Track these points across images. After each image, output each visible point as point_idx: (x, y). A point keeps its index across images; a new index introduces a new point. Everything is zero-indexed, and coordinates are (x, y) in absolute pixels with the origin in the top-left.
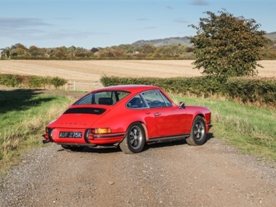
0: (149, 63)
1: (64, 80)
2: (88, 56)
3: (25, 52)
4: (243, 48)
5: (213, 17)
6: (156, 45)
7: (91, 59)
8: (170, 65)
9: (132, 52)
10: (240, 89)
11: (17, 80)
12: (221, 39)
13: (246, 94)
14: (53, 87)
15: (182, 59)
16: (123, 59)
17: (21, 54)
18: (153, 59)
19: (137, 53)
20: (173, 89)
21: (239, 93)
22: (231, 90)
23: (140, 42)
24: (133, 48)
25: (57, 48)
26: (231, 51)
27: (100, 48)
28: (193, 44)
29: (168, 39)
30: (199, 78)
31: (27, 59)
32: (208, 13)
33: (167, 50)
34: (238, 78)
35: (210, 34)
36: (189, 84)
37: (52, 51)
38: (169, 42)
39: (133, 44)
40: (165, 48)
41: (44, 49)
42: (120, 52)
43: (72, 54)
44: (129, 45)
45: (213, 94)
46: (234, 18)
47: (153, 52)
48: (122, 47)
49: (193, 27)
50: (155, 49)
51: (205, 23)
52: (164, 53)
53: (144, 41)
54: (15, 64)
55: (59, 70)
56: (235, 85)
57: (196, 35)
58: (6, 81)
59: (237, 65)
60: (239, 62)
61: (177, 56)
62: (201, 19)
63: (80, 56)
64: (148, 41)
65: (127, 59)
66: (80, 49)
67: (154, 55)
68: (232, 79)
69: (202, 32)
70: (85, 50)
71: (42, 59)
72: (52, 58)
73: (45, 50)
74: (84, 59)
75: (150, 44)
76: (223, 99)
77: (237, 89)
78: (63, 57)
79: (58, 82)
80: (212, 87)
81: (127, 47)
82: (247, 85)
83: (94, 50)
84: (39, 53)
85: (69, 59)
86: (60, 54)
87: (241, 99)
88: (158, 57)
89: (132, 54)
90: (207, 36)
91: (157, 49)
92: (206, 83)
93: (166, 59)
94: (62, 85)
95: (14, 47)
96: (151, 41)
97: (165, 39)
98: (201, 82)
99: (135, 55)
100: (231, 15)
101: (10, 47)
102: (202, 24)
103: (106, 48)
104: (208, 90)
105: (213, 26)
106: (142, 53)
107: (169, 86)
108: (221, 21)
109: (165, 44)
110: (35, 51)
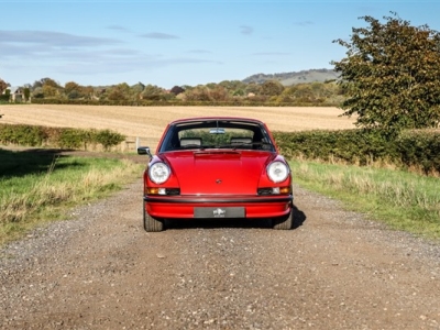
0: (270, 112)
1: (119, 135)
2: (164, 98)
3: (58, 92)
4: (427, 80)
5: (376, 26)
6: (285, 83)
7: (170, 104)
8: (307, 115)
9: (242, 94)
10: (419, 149)
11: (40, 134)
12: (387, 64)
13: (429, 158)
14: (100, 147)
15: (329, 105)
16: (226, 104)
17: (50, 95)
18: (278, 106)
19: (251, 95)
20: (305, 151)
21: (419, 156)
22: (404, 153)
23: (257, 76)
24: (245, 86)
25: (113, 86)
26: (405, 84)
27: (188, 87)
28: (340, 73)
29: (307, 73)
30: (350, 132)
31: (60, 103)
32: (367, 18)
33: (305, 91)
34: (417, 131)
35: (369, 56)
36: (333, 142)
37: (104, 91)
38: (307, 76)
39: (245, 81)
40: (301, 87)
41: (90, 87)
42: (221, 93)
43: (138, 97)
44: (238, 82)
45: (374, 160)
46: (412, 28)
47: (278, 94)
48: (225, 84)
49: (341, 43)
50: (283, 88)
51: (362, 37)
52: (297, 96)
53: (263, 75)
54: (39, 111)
55: (114, 121)
56: (411, 143)
57: (346, 56)
58: (20, 136)
59: (416, 109)
60: (419, 104)
61: (321, 101)
62: (354, 30)
63: (151, 98)
64: (271, 76)
65: (233, 105)
66: (152, 89)
67: (280, 98)
68: (406, 133)
69: (356, 52)
70: (160, 90)
71: (86, 103)
72: (102, 103)
73: (91, 89)
74: (157, 105)
75: (274, 80)
76: (391, 167)
77: (414, 149)
78: (121, 101)
79: (110, 139)
80: (373, 148)
81: (234, 85)
82: (431, 143)
83: (177, 90)
84: (81, 94)
85: (132, 104)
86: (118, 96)
87: (421, 167)
88: (287, 102)
89: (242, 98)
90: (365, 60)
91: (287, 90)
92: (363, 141)
93: (300, 105)
94: (116, 144)
95: (38, 84)
96: (277, 76)
97: (301, 73)
98: (354, 139)
99: (248, 99)
100: (406, 23)
101: (32, 84)
102: (356, 38)
103: (198, 87)
104: (366, 152)
105: (375, 41)
106: (259, 96)
107: (300, 146)
108: (389, 33)
109: (302, 81)
110: (73, 91)
